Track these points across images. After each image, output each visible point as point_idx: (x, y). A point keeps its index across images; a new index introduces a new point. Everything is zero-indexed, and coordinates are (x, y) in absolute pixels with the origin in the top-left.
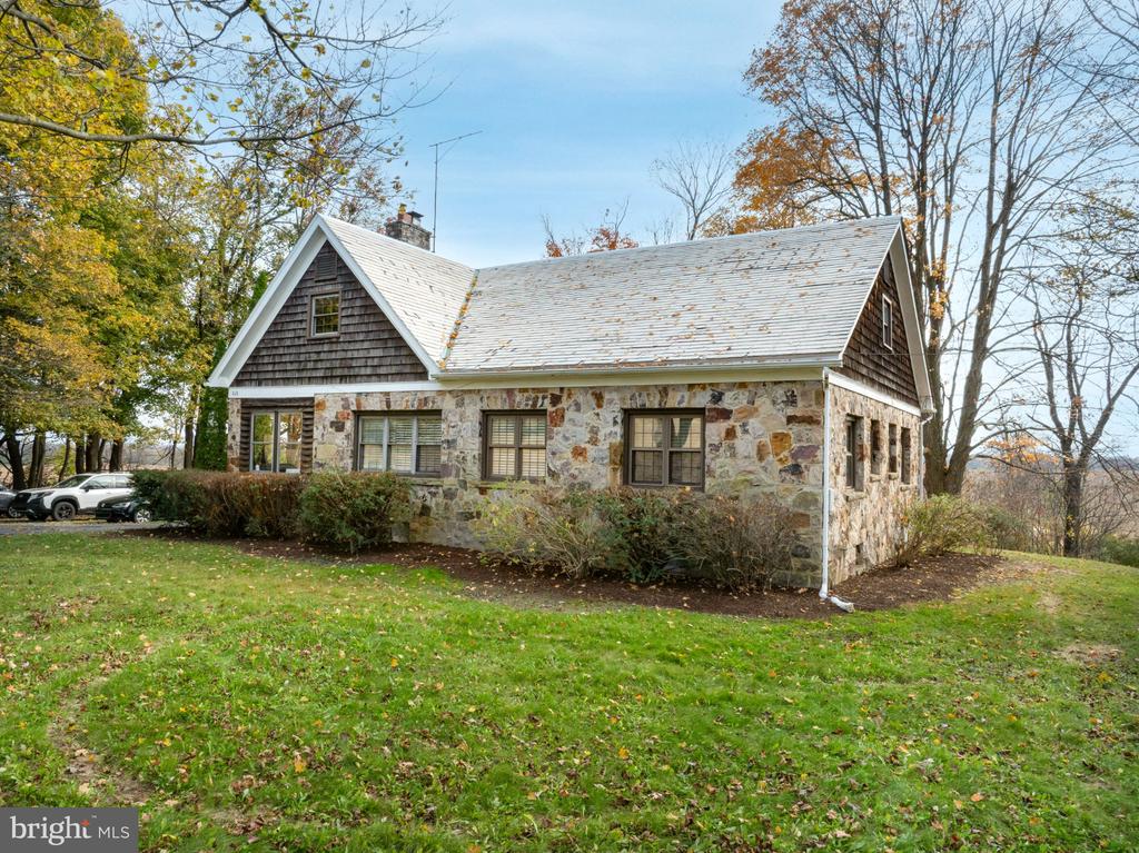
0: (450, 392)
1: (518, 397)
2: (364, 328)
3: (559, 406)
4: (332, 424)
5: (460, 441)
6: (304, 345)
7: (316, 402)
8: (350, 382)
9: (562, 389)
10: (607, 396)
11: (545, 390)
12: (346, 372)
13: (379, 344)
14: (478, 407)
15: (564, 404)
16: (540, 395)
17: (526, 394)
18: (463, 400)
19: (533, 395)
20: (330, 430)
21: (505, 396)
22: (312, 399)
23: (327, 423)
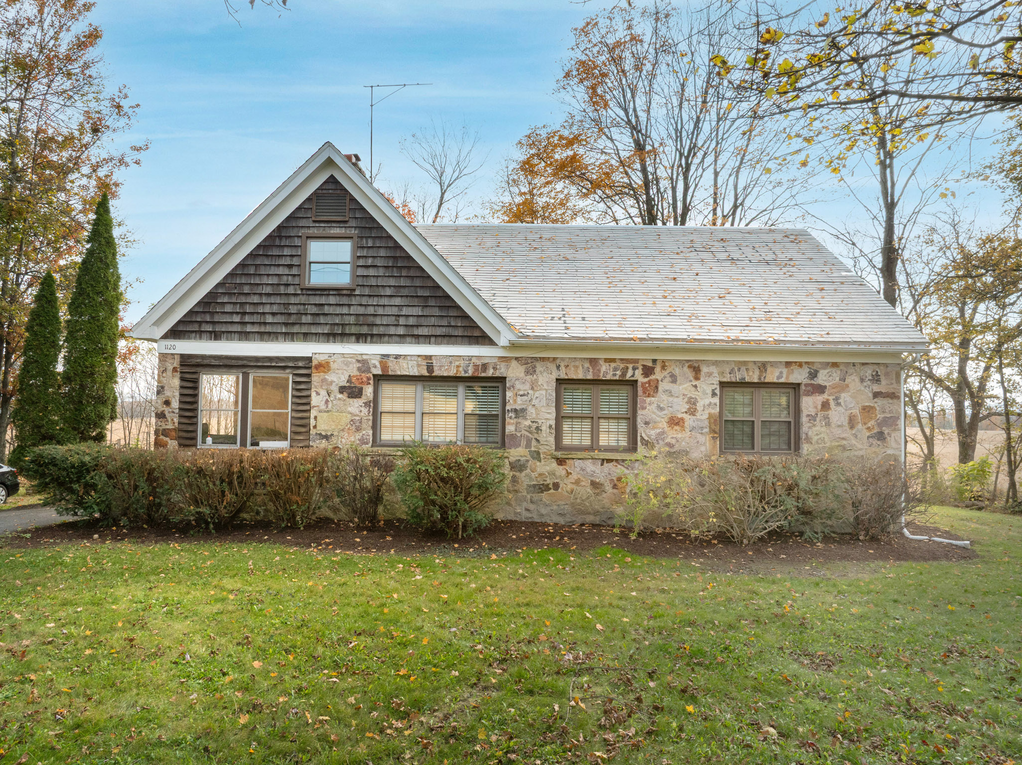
0: (516, 359)
1: (604, 367)
2: (392, 282)
3: (652, 377)
4: (342, 389)
5: (531, 410)
6: (295, 295)
7: (314, 363)
8: (372, 342)
9: (654, 361)
10: (704, 369)
11: (636, 361)
12: (365, 330)
13: (415, 302)
14: (554, 376)
15: (658, 374)
16: (630, 366)
17: (613, 365)
18: (534, 367)
19: (622, 366)
20: (340, 396)
21: (587, 365)
22: (309, 359)
23: (335, 389)
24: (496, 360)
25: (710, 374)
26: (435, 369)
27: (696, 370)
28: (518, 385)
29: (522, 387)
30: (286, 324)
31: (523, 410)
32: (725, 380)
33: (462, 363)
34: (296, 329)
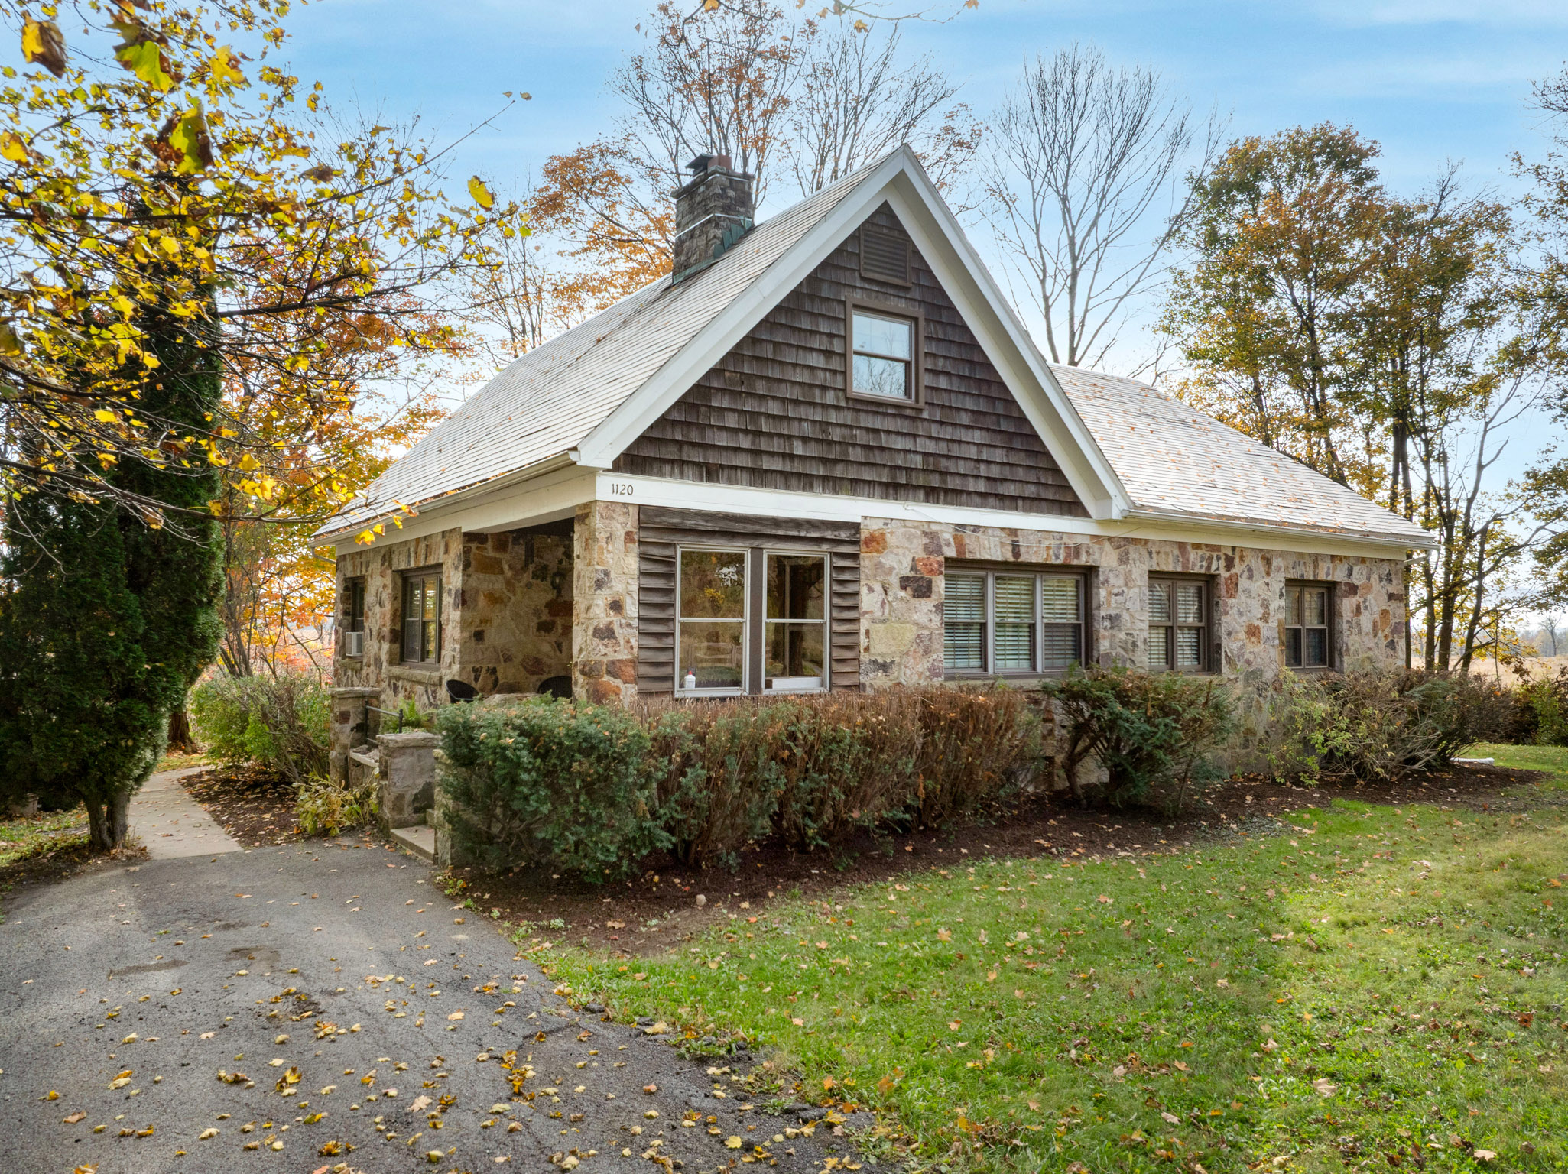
0: (1110, 539)
1: (1193, 555)
2: (969, 404)
3: (1233, 571)
4: (905, 582)
5: (1126, 616)
7: (864, 534)
8: (946, 503)
9: (1234, 549)
10: (1275, 563)
11: (1217, 548)
12: (935, 481)
13: (998, 440)
14: (1146, 568)
15: (1238, 568)
16: (1215, 554)
17: (1200, 553)
18: (1127, 553)
19: (1208, 554)
20: (902, 594)
21: (1176, 552)
22: (856, 527)
23: (894, 581)
24: (1087, 541)
25: (1278, 569)
26: (1022, 550)
27: (1268, 561)
28: (1113, 581)
29: (1117, 582)
30: (824, 461)
31: (1118, 617)
32: (1290, 576)
33: (1053, 543)
34: (839, 471)
